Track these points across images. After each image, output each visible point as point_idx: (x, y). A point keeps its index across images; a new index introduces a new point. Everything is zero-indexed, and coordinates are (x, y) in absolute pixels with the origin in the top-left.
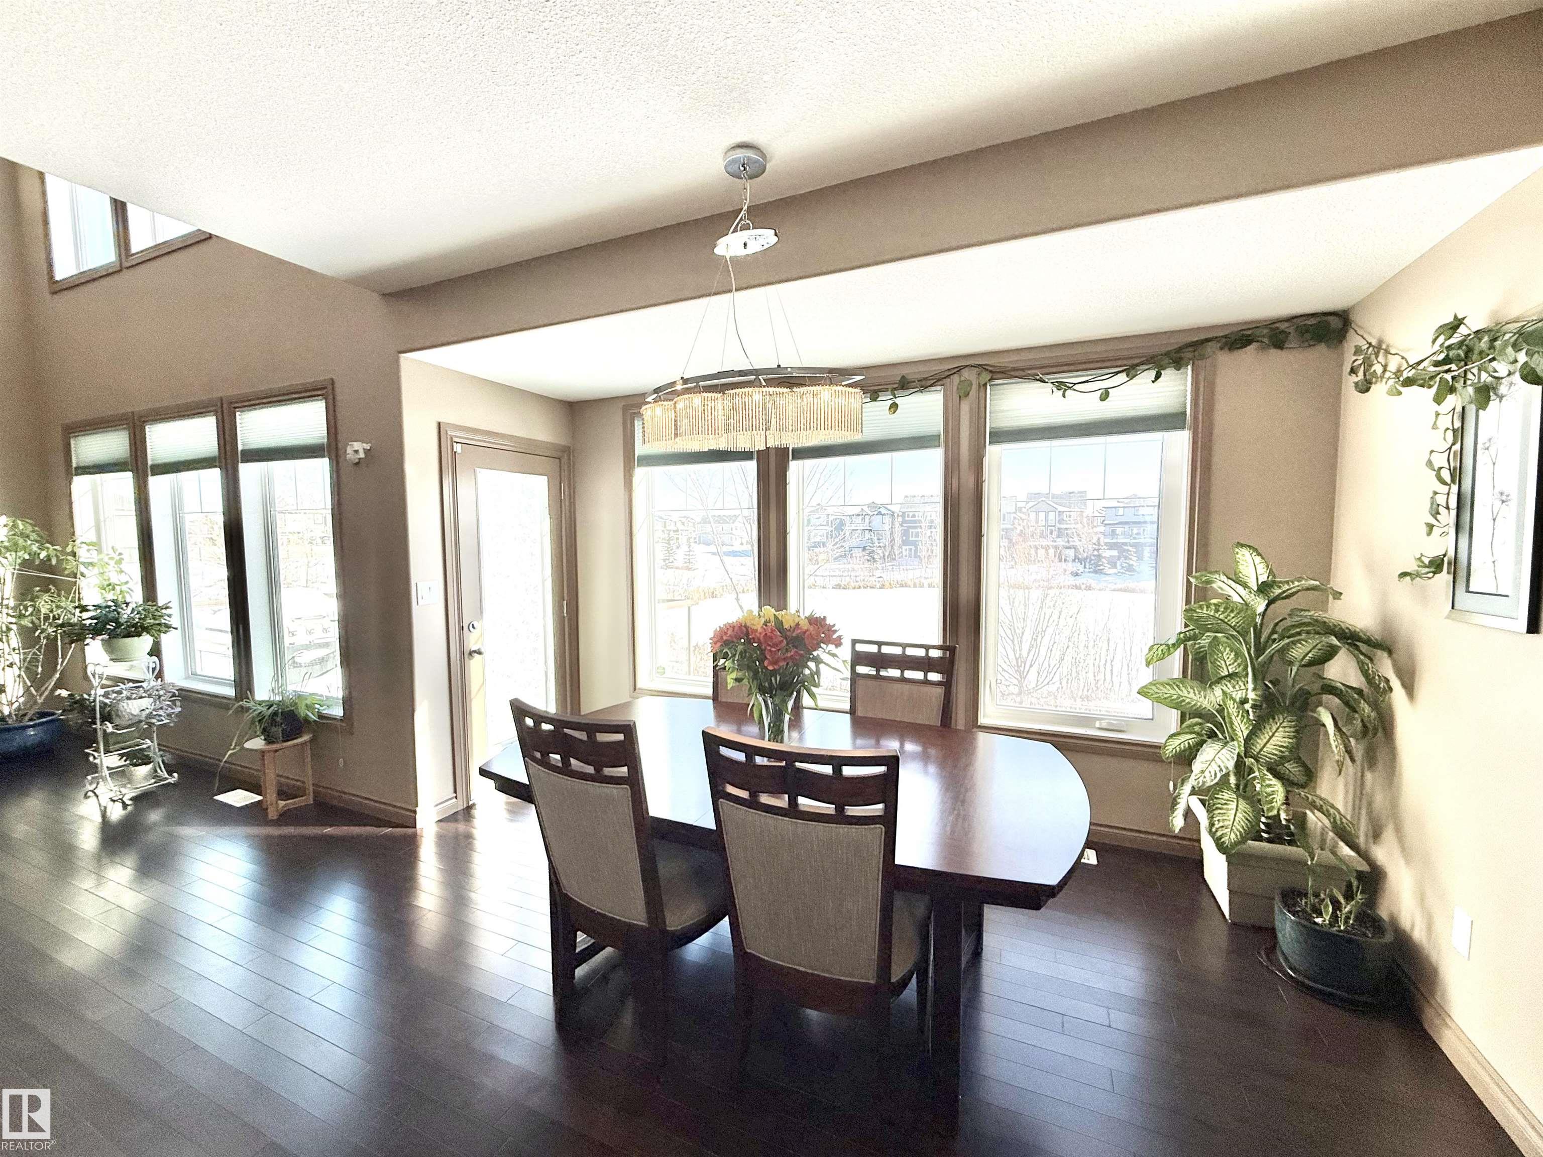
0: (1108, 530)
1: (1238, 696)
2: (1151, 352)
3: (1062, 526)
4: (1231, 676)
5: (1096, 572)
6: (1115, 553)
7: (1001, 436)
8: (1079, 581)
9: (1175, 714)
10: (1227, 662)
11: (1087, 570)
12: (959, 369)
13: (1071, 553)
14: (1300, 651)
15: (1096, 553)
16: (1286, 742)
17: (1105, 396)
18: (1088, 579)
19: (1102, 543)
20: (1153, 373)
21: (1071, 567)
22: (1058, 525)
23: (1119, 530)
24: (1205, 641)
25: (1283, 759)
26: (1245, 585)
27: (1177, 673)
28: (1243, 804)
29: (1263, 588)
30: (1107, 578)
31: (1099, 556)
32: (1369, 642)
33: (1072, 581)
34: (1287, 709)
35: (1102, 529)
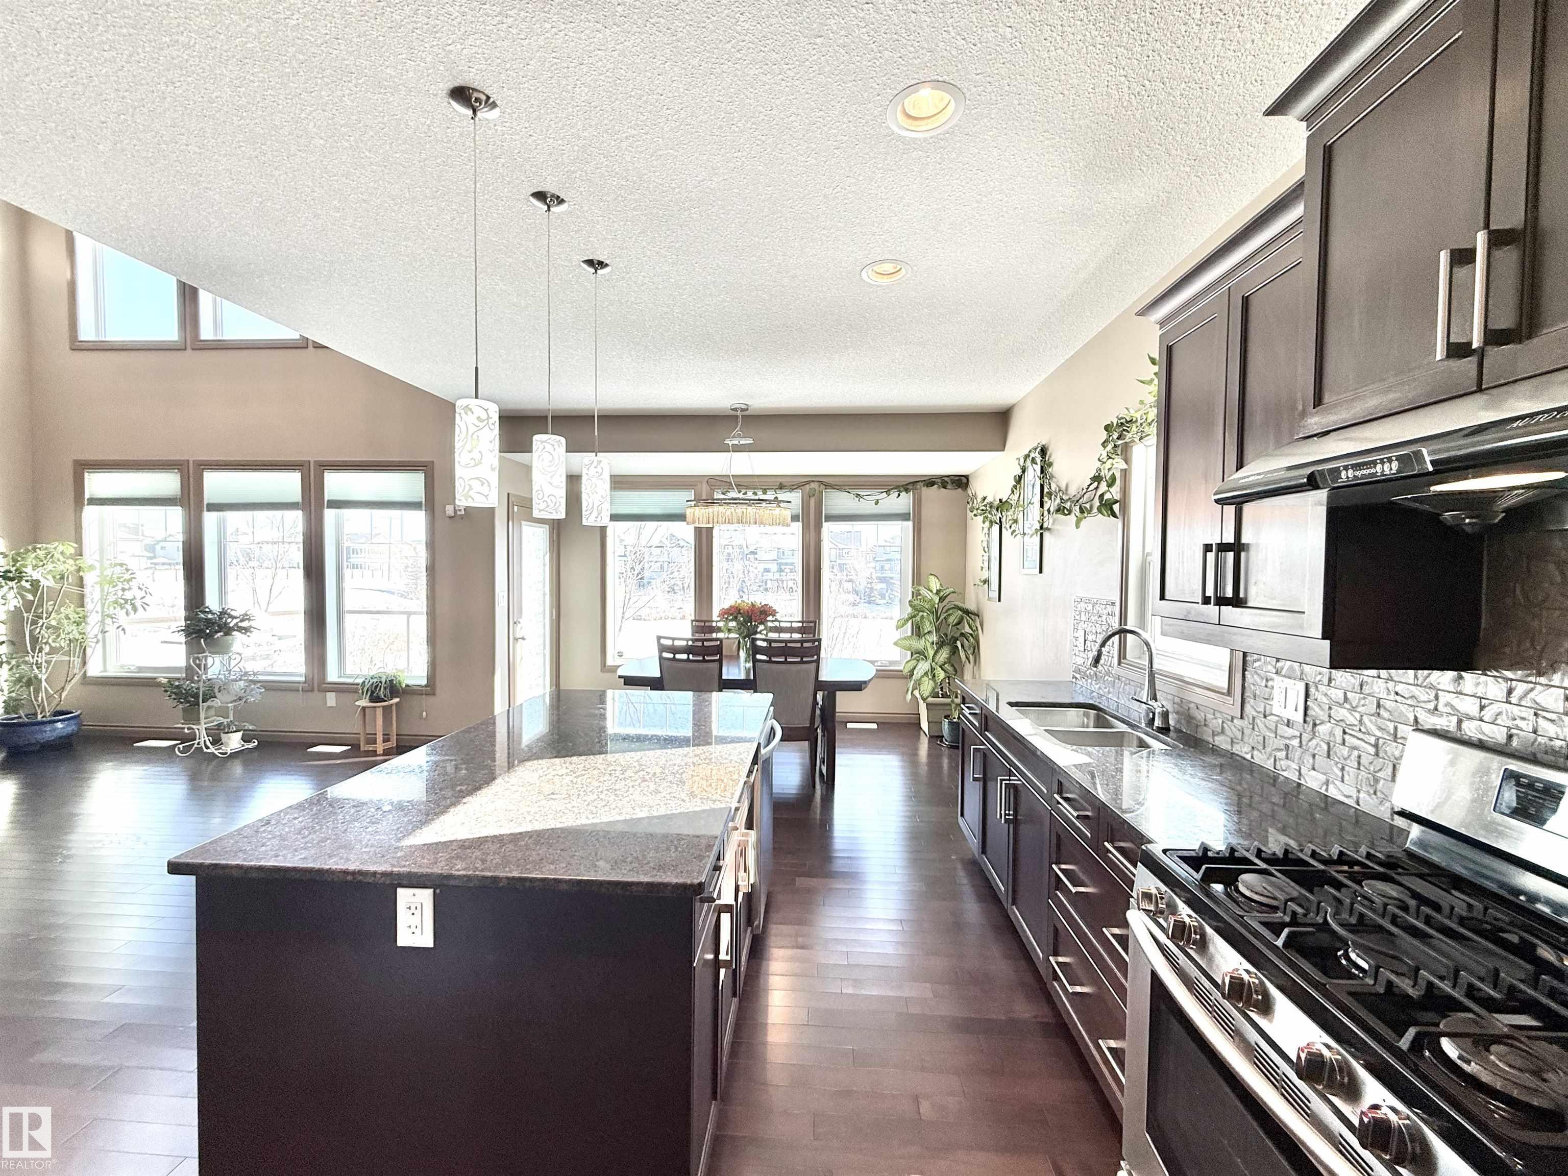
0: (878, 565)
1: (931, 641)
2: (898, 484)
3: (843, 562)
4: (929, 632)
5: (869, 603)
6: (884, 586)
7: (830, 518)
8: (856, 610)
9: (909, 653)
10: (927, 627)
11: (862, 601)
12: (809, 482)
13: (849, 586)
14: (952, 619)
15: (869, 586)
16: (947, 656)
17: (877, 502)
18: (863, 608)
19: (874, 577)
20: (897, 494)
21: (852, 598)
22: (838, 561)
23: (887, 567)
24: (918, 618)
25: (945, 663)
26: (931, 591)
27: (909, 634)
28: (931, 682)
29: (938, 592)
30: (879, 607)
31: (872, 588)
32: (972, 613)
33: (850, 610)
34: (948, 644)
35: (873, 565)
